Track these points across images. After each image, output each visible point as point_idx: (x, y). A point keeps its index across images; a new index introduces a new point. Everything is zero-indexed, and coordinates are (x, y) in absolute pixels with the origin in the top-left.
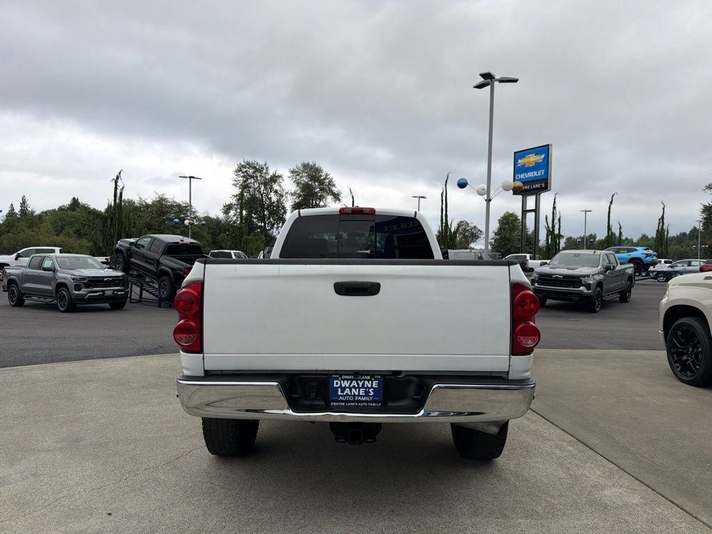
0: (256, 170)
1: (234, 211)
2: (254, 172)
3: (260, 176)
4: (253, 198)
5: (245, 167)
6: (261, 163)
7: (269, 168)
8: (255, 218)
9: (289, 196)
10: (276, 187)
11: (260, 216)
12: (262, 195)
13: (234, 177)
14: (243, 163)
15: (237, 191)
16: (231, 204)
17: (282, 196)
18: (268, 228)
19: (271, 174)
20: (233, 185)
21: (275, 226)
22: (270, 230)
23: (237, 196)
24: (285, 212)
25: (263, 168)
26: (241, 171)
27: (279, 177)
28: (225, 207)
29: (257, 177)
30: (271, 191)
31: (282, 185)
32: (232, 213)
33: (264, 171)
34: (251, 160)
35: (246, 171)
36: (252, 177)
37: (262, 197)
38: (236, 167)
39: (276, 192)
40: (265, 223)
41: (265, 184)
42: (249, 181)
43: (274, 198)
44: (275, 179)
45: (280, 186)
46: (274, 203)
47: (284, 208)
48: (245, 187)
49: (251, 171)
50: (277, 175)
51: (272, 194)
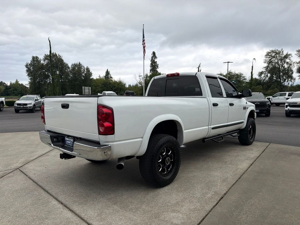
0: (276, 53)
1: (264, 75)
2: (276, 55)
3: (279, 56)
4: (274, 67)
5: (271, 53)
6: (280, 49)
7: (284, 51)
8: (275, 77)
9: (295, 65)
10: (287, 60)
11: (278, 76)
12: (279, 65)
13: (264, 58)
14: (269, 51)
15: (266, 65)
16: (262, 72)
17: (291, 65)
18: (282, 82)
19: (285, 54)
20: (264, 62)
21: (286, 80)
22: (283, 82)
23: (265, 67)
24: (292, 73)
25: (280, 52)
26: (268, 55)
27: (289, 55)
28: (259, 73)
29: (277, 57)
30: (284, 63)
31: (291, 59)
32: (263, 75)
33: (281, 53)
34: (273, 49)
35: (271, 55)
36: (274, 57)
37: (279, 66)
38: (266, 54)
39: (288, 63)
40: (280, 79)
41: (281, 60)
42: (272, 59)
43: (286, 66)
44: (286, 56)
45: (290, 59)
46: (286, 68)
47: (292, 71)
48: (270, 62)
49: (274, 54)
50: (288, 54)
51: (285, 64)
